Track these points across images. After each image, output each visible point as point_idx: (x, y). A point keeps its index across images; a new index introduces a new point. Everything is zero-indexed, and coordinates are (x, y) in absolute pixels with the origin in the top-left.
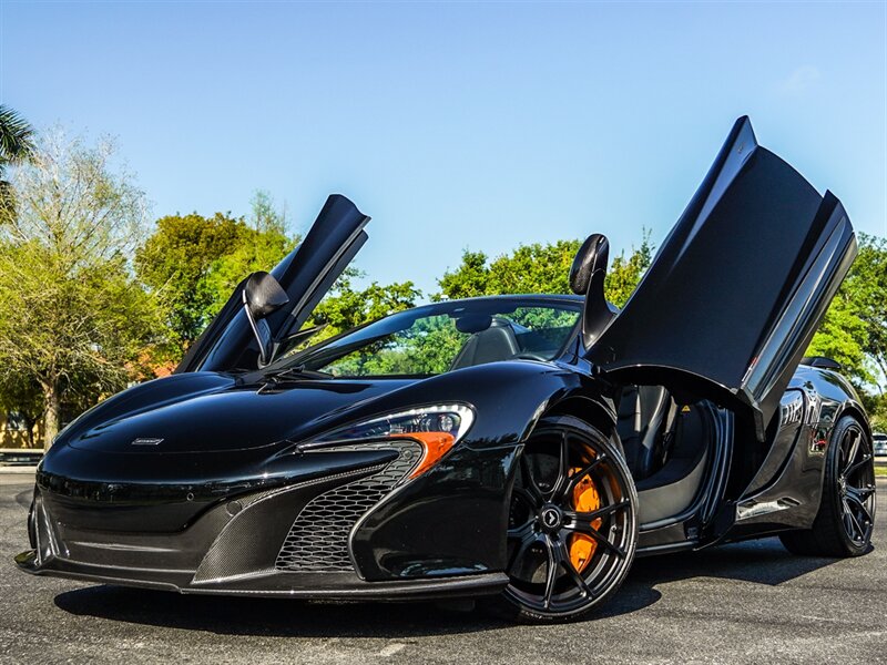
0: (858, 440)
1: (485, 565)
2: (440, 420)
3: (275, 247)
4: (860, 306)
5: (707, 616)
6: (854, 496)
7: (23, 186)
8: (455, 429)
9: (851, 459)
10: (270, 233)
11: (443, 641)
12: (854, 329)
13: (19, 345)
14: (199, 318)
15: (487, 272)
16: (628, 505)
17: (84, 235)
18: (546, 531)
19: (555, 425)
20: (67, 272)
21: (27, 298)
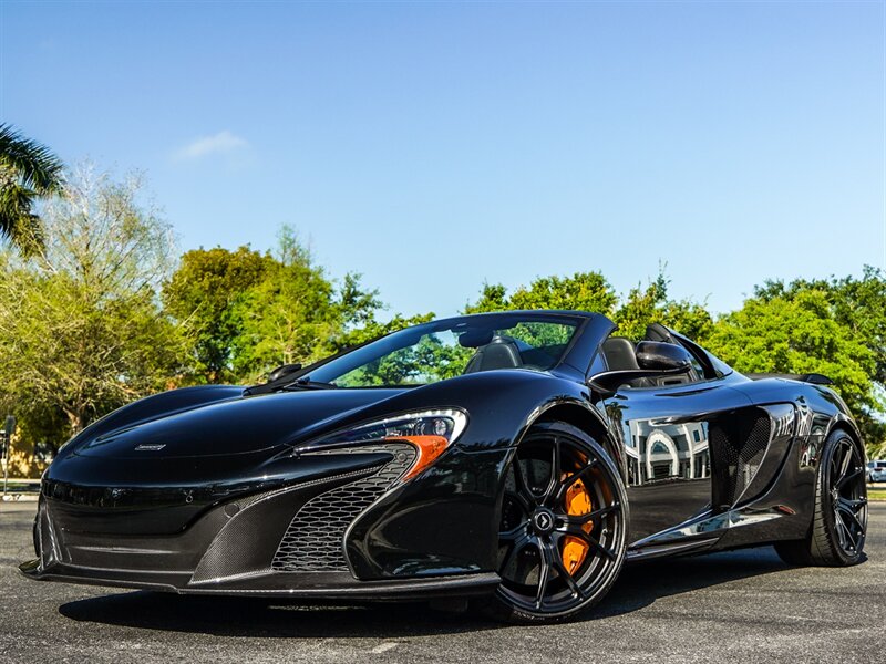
0: (849, 453)
1: (478, 565)
2: (434, 424)
3: (300, 278)
4: (867, 336)
5: (695, 617)
6: (846, 508)
7: (52, 219)
8: (449, 433)
9: (843, 472)
10: (295, 265)
11: (436, 640)
12: (862, 358)
13: (45, 375)
14: (226, 349)
15: (507, 304)
16: (618, 508)
17: (112, 267)
18: (538, 533)
19: (547, 430)
20: (95, 303)
21: (54, 329)
